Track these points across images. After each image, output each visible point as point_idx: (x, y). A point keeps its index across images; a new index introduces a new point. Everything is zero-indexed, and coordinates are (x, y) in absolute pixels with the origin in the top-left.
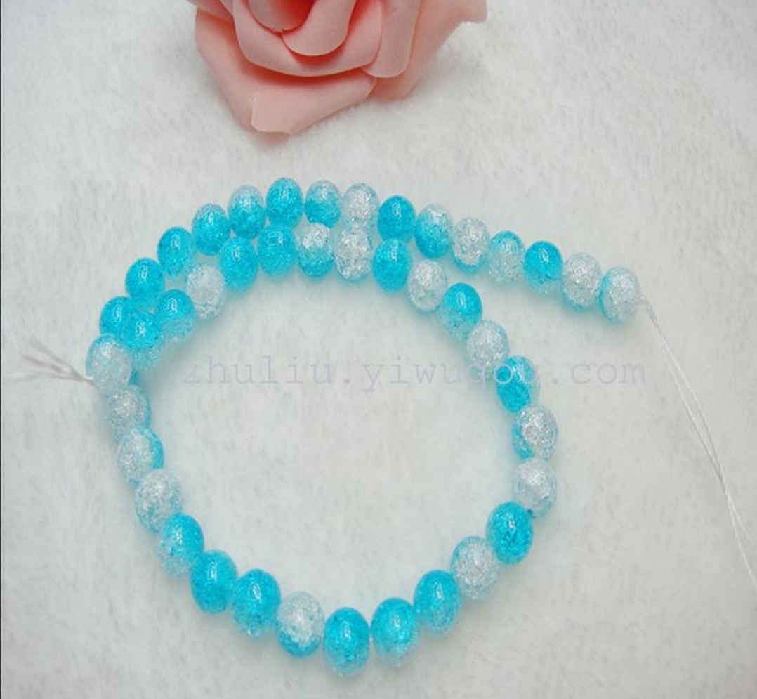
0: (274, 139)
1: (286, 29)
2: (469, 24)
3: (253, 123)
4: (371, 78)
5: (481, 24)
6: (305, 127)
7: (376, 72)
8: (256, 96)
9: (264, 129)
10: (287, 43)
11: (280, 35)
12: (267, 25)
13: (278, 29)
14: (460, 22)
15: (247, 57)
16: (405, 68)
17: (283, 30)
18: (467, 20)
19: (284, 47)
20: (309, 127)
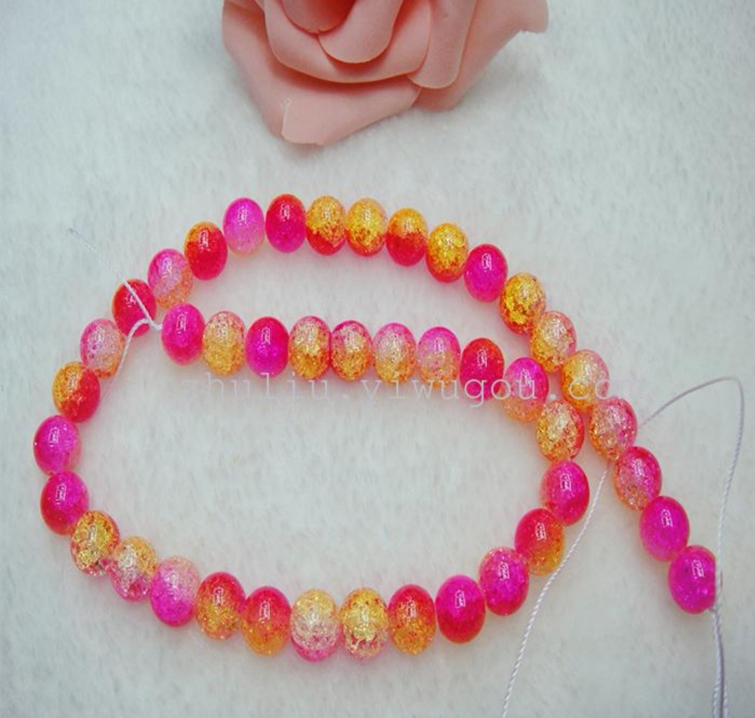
0: (307, 150)
1: (323, 29)
2: (527, 33)
3: (283, 133)
4: (416, 87)
5: (541, 34)
6: (341, 137)
7: (422, 81)
8: (288, 102)
9: (295, 140)
10: (323, 46)
11: (316, 36)
12: (301, 25)
13: (314, 30)
14: (518, 31)
15: (279, 59)
16: (453, 80)
17: (319, 30)
18: (525, 29)
19: (321, 49)
20: (347, 137)
